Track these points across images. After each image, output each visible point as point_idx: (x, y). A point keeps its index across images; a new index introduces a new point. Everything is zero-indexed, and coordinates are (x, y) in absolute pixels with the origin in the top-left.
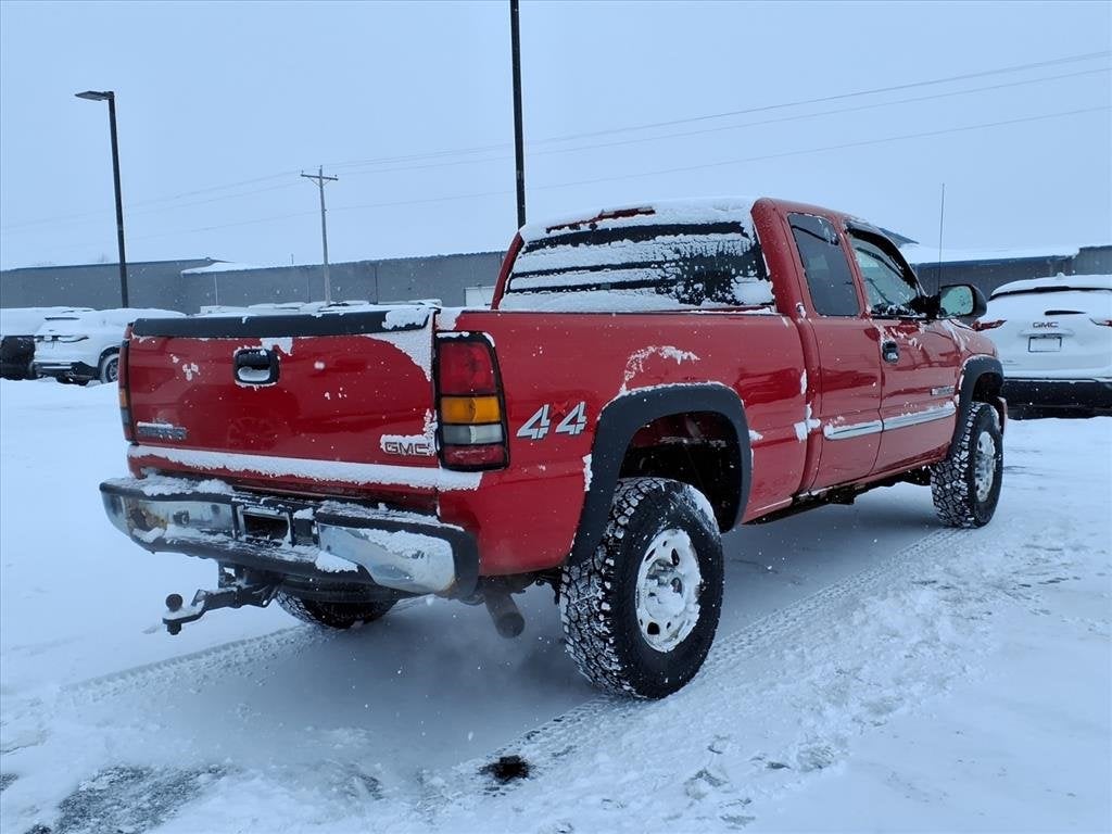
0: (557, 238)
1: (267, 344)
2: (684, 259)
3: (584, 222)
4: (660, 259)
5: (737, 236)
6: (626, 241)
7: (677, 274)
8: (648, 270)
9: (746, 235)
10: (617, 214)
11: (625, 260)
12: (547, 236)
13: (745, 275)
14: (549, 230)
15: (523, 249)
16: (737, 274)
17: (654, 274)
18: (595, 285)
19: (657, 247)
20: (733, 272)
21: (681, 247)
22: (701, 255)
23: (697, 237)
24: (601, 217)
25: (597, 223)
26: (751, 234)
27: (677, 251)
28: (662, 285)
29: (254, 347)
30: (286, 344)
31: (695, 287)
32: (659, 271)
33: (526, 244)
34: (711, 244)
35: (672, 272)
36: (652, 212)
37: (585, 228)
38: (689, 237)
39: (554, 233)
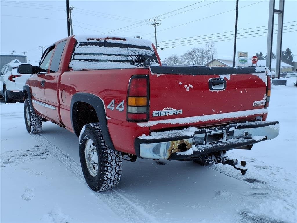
0: (92, 43)
1: (222, 77)
2: (137, 55)
3: (102, 39)
4: (130, 54)
5: (150, 51)
6: (118, 48)
7: (136, 60)
8: (127, 57)
9: (151, 51)
10: (114, 39)
11: (119, 53)
12: (88, 41)
13: (153, 61)
14: (88, 40)
15: (78, 45)
16: (151, 61)
17: (129, 59)
18: (110, 60)
19: (129, 51)
20: (150, 60)
21: (136, 52)
22: (141, 55)
23: (140, 49)
24: (108, 38)
25: (107, 40)
26: (153, 51)
27: (135, 53)
28: (132, 62)
29: (217, 78)
30: (228, 77)
31: (141, 63)
32: (130, 58)
33: (79, 43)
34: (144, 52)
35: (134, 59)
36: (125, 40)
37: (103, 41)
38: (137, 49)
39: (90, 41)
